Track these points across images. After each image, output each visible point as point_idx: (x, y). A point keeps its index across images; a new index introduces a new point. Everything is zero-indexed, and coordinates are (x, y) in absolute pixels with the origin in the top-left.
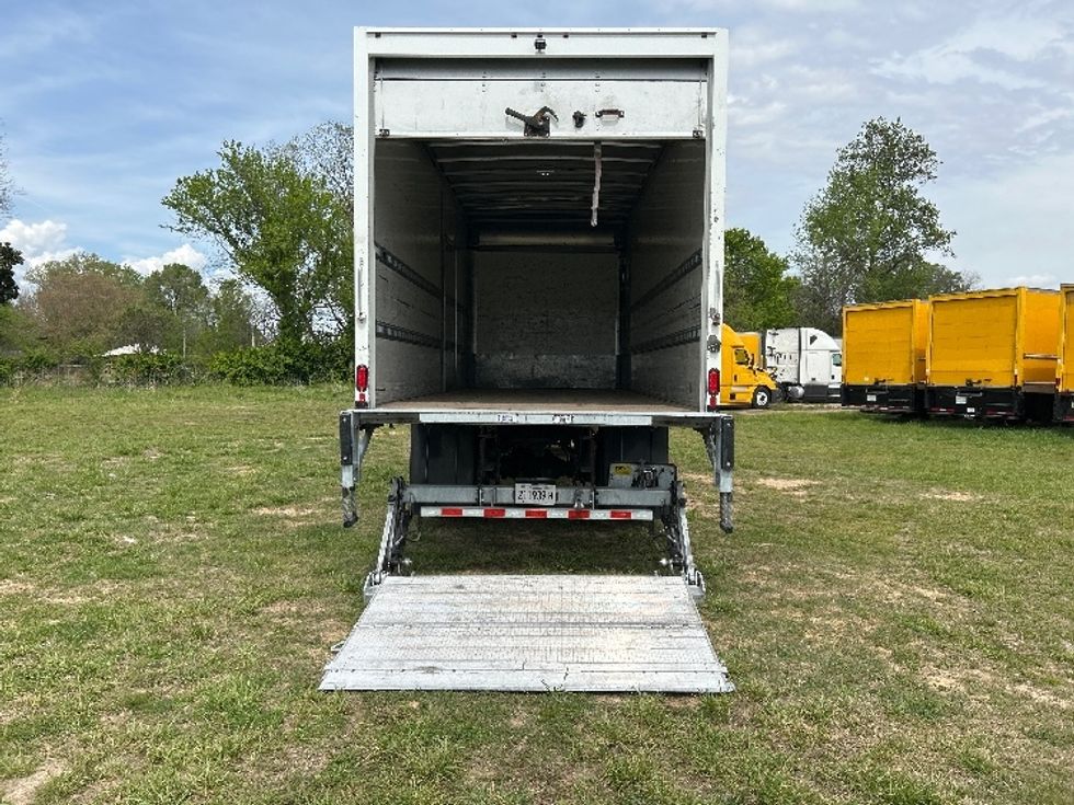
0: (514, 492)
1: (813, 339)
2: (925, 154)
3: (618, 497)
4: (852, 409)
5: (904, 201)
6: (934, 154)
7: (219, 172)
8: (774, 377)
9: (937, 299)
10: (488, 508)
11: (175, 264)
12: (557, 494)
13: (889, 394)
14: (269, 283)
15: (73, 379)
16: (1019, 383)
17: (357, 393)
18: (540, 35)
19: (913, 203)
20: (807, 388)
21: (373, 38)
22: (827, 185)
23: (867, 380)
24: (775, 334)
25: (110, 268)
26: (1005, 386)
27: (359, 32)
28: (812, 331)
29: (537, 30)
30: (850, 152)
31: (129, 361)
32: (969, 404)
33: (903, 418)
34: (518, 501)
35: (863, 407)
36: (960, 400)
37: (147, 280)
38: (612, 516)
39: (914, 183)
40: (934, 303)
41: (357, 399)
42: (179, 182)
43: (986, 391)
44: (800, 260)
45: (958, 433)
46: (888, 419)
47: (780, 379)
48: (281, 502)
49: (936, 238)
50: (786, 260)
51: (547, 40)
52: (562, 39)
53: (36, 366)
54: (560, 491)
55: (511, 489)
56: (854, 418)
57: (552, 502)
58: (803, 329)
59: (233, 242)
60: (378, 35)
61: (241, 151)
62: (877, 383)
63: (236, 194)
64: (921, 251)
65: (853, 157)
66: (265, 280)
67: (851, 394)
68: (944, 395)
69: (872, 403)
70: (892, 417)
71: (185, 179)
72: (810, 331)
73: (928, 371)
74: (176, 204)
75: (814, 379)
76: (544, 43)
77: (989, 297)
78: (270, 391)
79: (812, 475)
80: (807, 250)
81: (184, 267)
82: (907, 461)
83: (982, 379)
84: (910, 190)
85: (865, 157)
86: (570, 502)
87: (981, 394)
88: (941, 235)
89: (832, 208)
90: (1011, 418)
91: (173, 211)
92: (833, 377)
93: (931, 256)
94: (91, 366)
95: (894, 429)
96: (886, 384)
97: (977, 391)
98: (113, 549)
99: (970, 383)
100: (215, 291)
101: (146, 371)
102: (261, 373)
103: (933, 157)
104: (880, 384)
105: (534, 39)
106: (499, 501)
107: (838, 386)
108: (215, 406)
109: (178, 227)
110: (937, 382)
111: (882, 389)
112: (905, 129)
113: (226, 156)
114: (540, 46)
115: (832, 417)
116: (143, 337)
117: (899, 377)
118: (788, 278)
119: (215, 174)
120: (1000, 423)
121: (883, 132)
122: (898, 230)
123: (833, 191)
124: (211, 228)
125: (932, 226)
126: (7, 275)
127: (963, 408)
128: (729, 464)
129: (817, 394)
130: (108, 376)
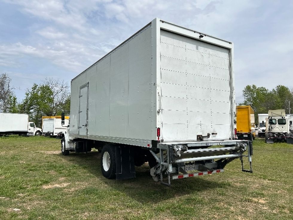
0: (185, 168)
12: (195, 167)
51: (204, 36)
60: (163, 22)
105: (199, 35)
114: (201, 37)
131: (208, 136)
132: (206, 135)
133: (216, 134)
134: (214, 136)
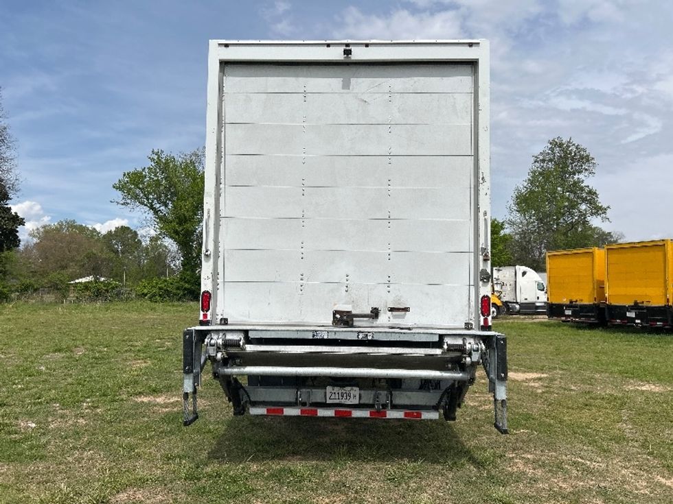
0: (326, 393)
1: (524, 273)
2: (587, 159)
3: (410, 398)
4: (554, 320)
5: (576, 187)
6: (593, 159)
7: (149, 168)
8: (499, 298)
9: (609, 247)
10: (304, 408)
11: (122, 227)
12: (360, 395)
13: (579, 310)
14: (177, 237)
15: (49, 298)
16: (670, 304)
17: (202, 313)
18: (347, 45)
19: (582, 189)
20: (521, 305)
21: (223, 48)
22: (527, 177)
23: (565, 301)
24: (499, 270)
25: (82, 229)
26: (660, 305)
27: (213, 43)
28: (524, 268)
29: (345, 41)
30: (541, 157)
31: (86, 287)
32: (637, 318)
33: (591, 326)
34: (329, 401)
35: (563, 318)
36: (631, 314)
37: (104, 236)
38: (405, 416)
39: (581, 176)
40: (608, 249)
41: (201, 318)
42: (124, 175)
43: (648, 308)
44: (512, 223)
45: (632, 337)
46: (579, 326)
47: (505, 299)
48: (155, 391)
49: (598, 210)
50: (503, 224)
51: (353, 49)
52: (364, 48)
53: (25, 289)
54: (362, 392)
55: (323, 391)
56: (559, 325)
57: (356, 401)
58: (517, 267)
59: (156, 212)
60: (227, 45)
61: (163, 156)
62: (571, 302)
63: (158, 183)
64: (588, 219)
65: (543, 161)
66: (174, 234)
67: (554, 310)
68: (619, 311)
69: (569, 316)
70: (582, 325)
71: (128, 174)
72: (521, 269)
73: (607, 295)
74: (120, 187)
75: (526, 299)
76: (351, 50)
77: (633, 247)
78: (173, 305)
79: (542, 370)
80: (517, 217)
81: (128, 228)
82: (604, 358)
83: (645, 300)
84: (579, 181)
85: (551, 160)
86: (371, 402)
87: (645, 311)
88: (601, 208)
89: (532, 192)
90: (667, 327)
91: (119, 193)
92: (538, 298)
93: (595, 222)
94: (60, 289)
95: (587, 334)
96: (578, 303)
97: (642, 308)
98: (16, 433)
99: (636, 303)
100: (146, 243)
101: (97, 293)
102: (168, 292)
103: (593, 161)
104: (574, 303)
105: (342, 48)
106: (314, 401)
107: (543, 304)
108: (134, 316)
109: (122, 202)
110: (615, 302)
111: (576, 306)
112: (574, 145)
113: (154, 160)
114: (348, 52)
115: (542, 324)
116: (95, 271)
117: (586, 299)
118: (505, 235)
119: (147, 170)
120: (658, 331)
121: (561, 145)
122: (573, 205)
123: (532, 182)
124: (142, 203)
125: (595, 203)
126: (14, 233)
127: (632, 320)
128: (503, 375)
129: (529, 309)
130: (72, 296)
131: (375, 313)
132: (368, 311)
133: (406, 310)
134: (395, 317)
